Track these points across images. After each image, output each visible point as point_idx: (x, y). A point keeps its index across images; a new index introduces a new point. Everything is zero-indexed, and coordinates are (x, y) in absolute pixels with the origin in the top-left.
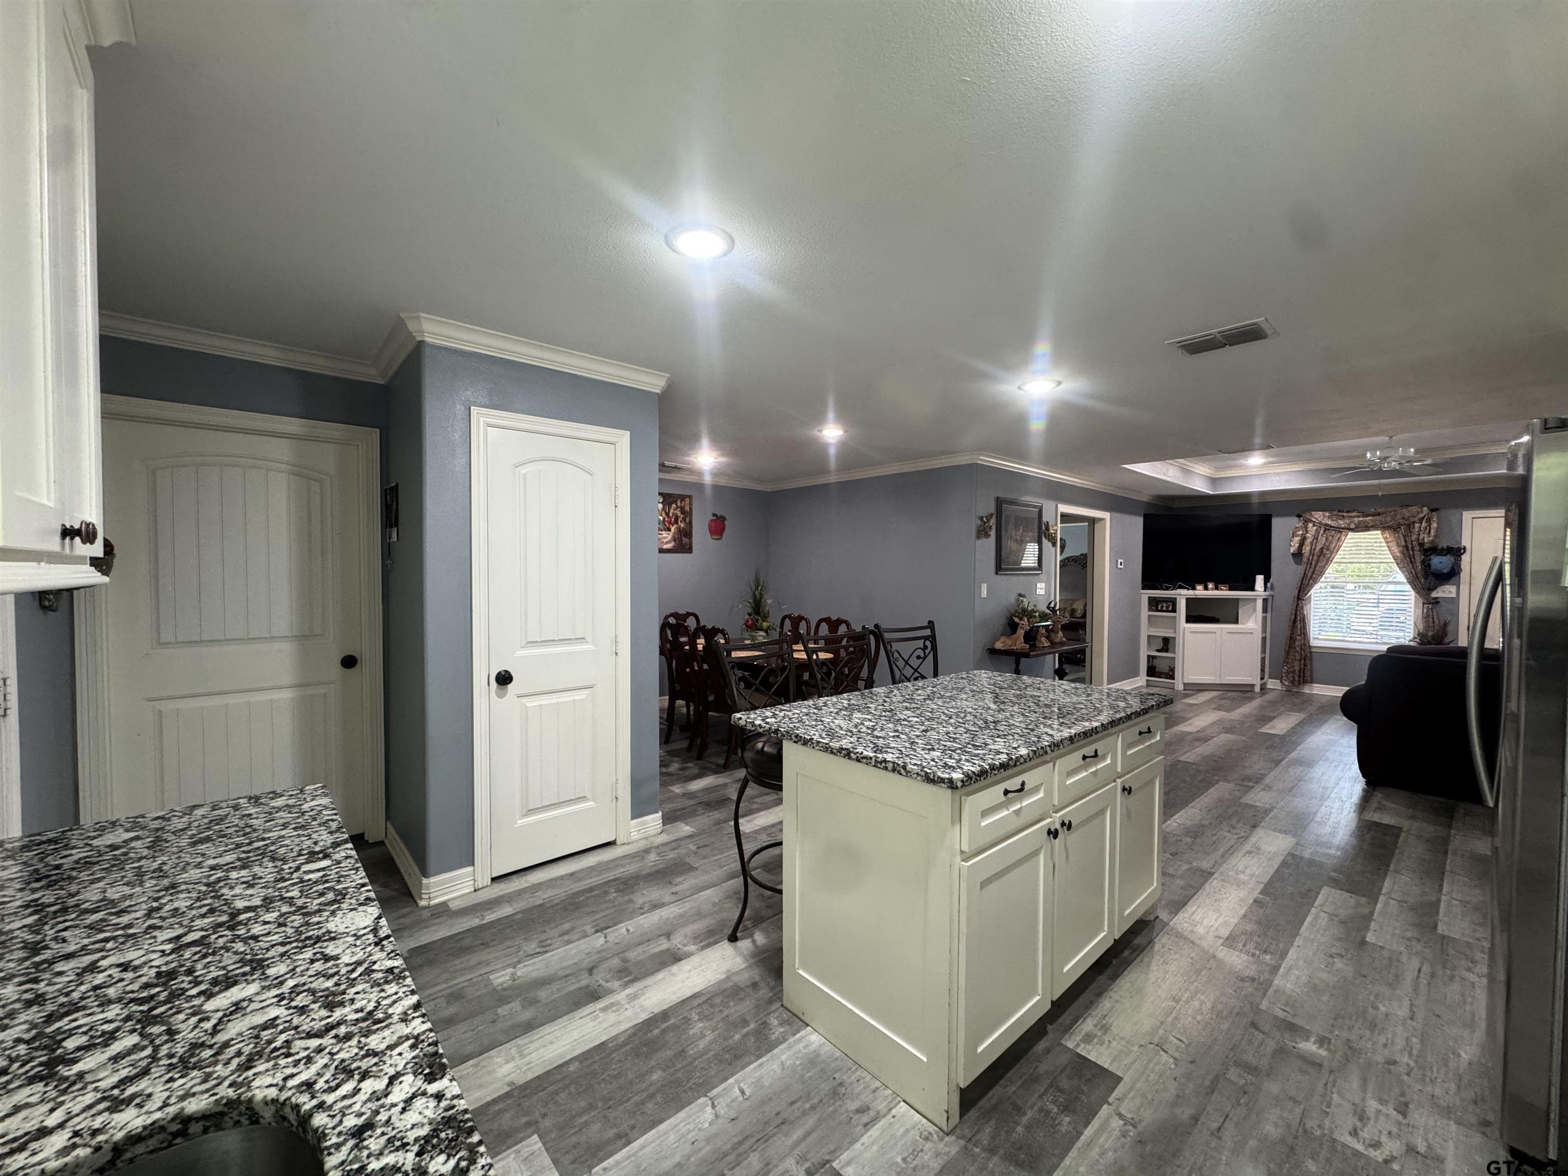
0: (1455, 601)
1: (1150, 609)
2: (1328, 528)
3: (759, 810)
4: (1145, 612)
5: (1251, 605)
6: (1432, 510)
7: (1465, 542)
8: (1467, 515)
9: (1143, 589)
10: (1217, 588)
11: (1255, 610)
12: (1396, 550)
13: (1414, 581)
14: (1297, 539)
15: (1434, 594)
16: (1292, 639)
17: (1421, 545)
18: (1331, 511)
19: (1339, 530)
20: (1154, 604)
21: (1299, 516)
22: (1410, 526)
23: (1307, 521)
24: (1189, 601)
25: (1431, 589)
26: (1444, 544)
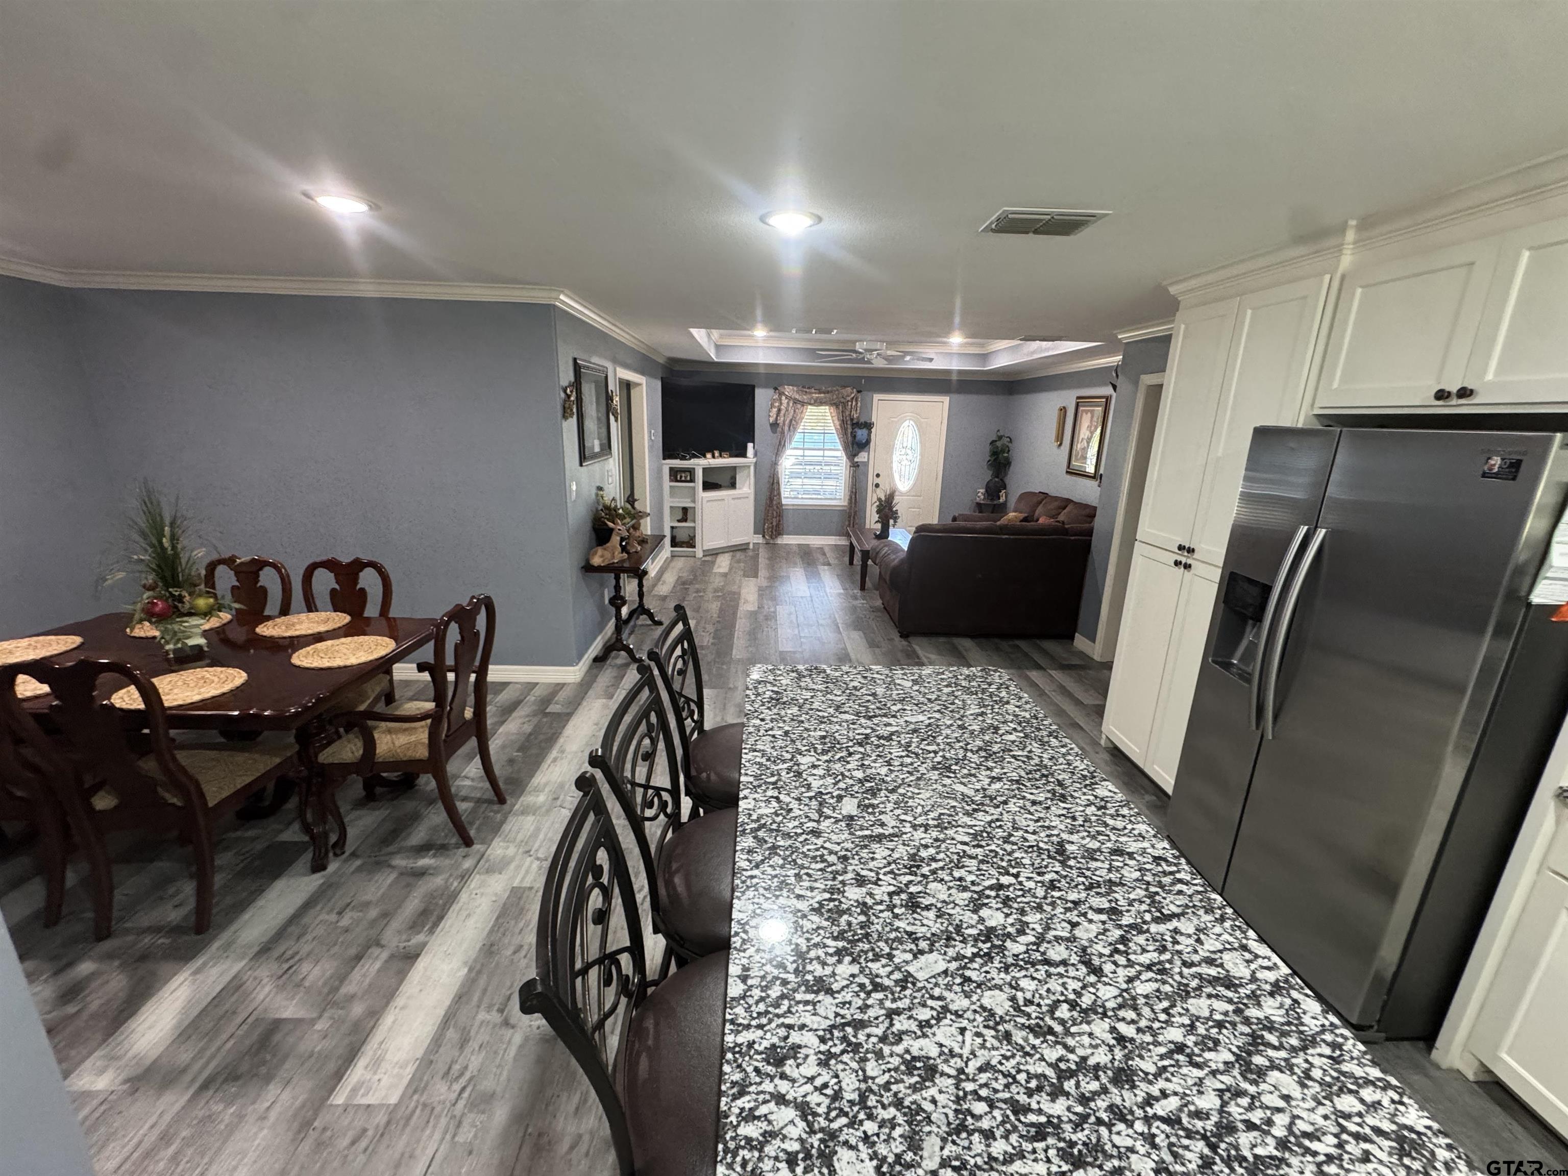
0: (866, 464)
1: (671, 481)
2: (796, 401)
3: (375, 1015)
4: (667, 483)
5: (746, 472)
6: (859, 392)
7: (874, 420)
8: (877, 397)
9: (664, 459)
10: (721, 456)
11: (749, 475)
12: (837, 423)
13: (846, 448)
14: (775, 410)
15: (856, 460)
16: (771, 499)
17: (852, 420)
18: (797, 386)
19: (803, 404)
20: (675, 474)
21: (776, 389)
22: (845, 405)
23: (781, 394)
24: (705, 470)
25: (855, 455)
26: (862, 420)
